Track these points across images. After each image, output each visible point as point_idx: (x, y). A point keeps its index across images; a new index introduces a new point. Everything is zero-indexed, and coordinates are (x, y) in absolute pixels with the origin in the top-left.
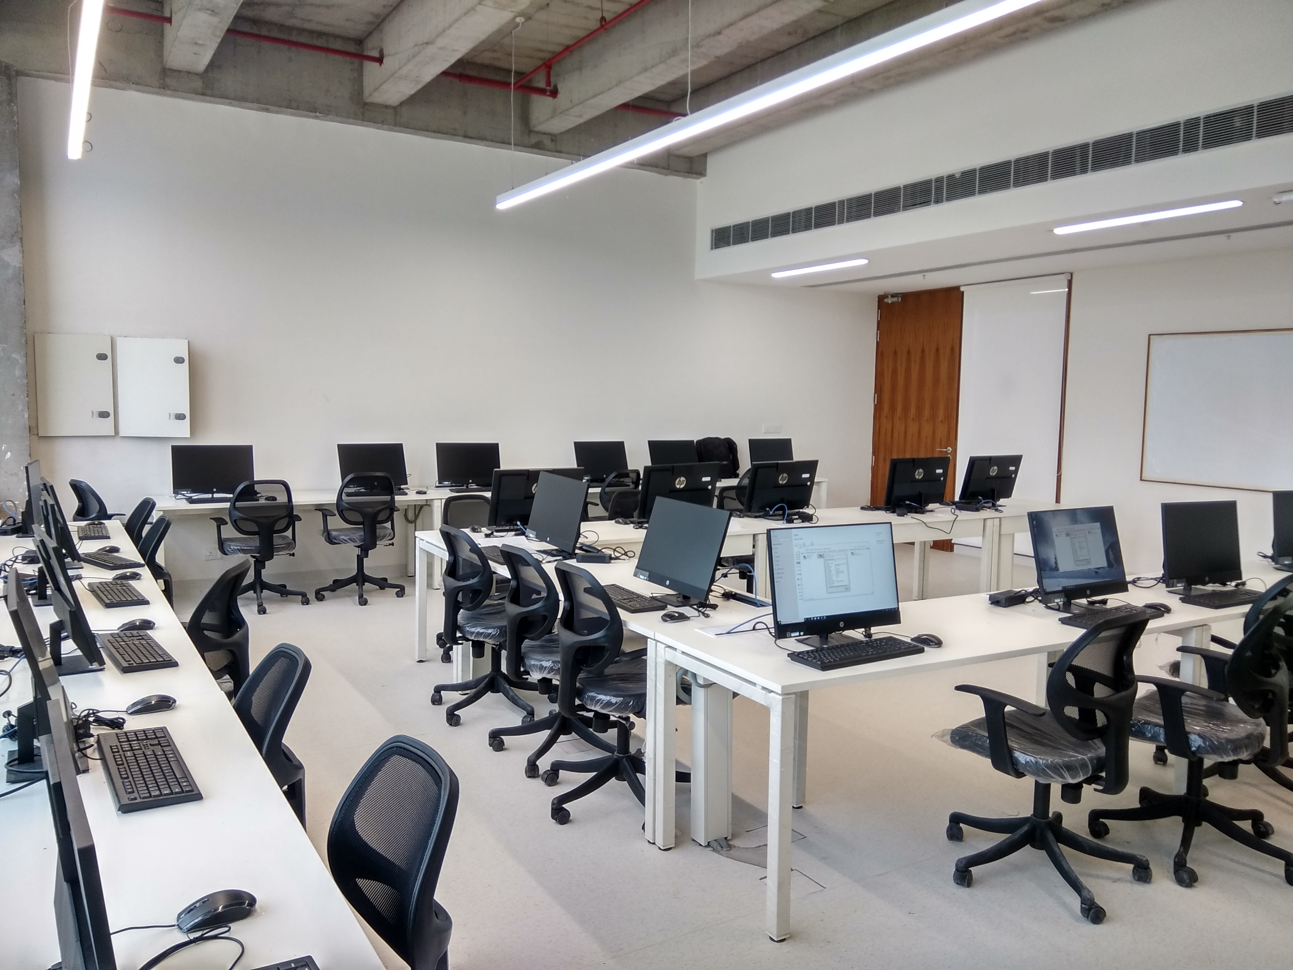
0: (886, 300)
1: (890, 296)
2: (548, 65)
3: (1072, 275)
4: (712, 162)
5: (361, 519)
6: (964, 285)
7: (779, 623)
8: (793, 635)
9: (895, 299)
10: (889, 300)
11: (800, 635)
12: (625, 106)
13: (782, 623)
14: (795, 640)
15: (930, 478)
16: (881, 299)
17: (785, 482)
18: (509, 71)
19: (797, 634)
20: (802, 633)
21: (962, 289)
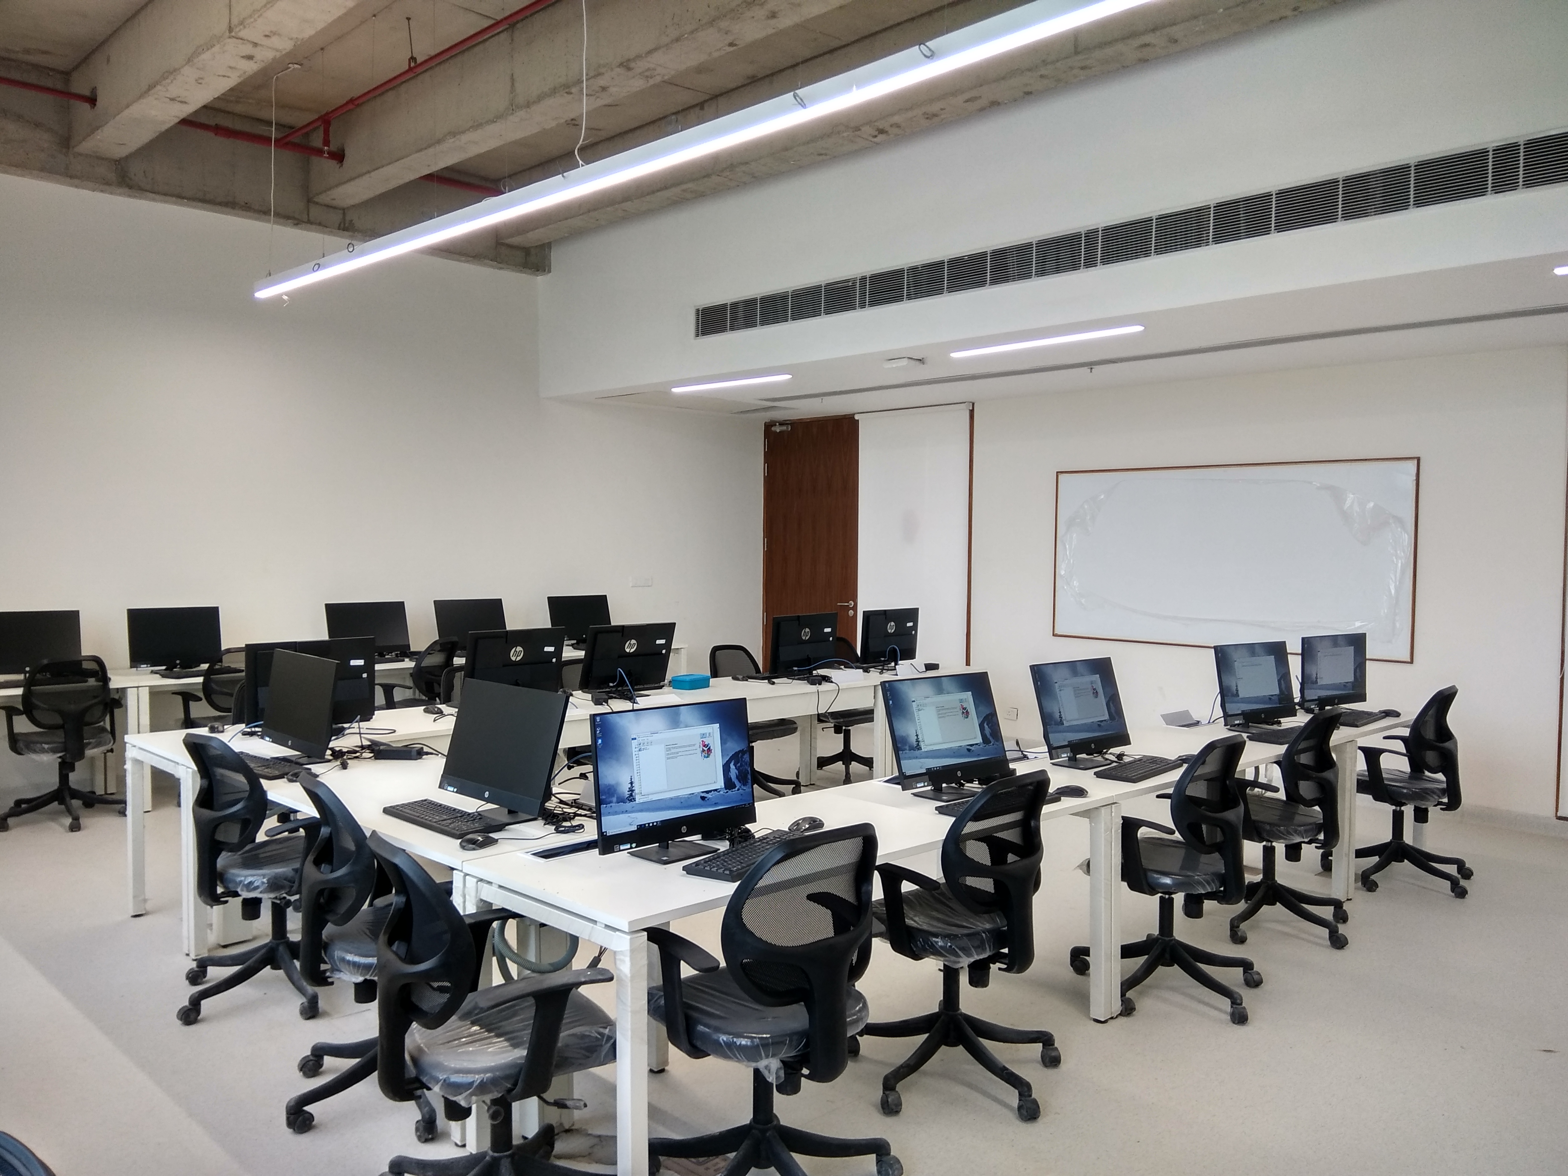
0: (773, 429)
1: (777, 424)
2: (326, 120)
3: (973, 404)
4: (556, 256)
5: (58, 720)
6: (859, 413)
7: (605, 834)
8: (622, 847)
9: (784, 428)
10: (777, 429)
11: (631, 848)
12: (429, 177)
13: (608, 835)
14: (628, 853)
15: (818, 638)
16: (768, 426)
17: (632, 650)
18: (269, 123)
19: (628, 846)
20: (634, 845)
21: (857, 417)
